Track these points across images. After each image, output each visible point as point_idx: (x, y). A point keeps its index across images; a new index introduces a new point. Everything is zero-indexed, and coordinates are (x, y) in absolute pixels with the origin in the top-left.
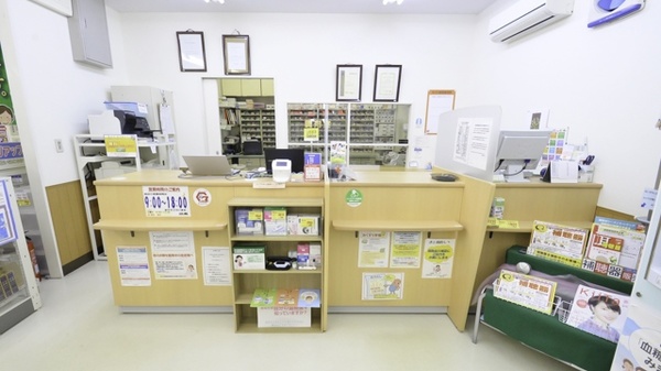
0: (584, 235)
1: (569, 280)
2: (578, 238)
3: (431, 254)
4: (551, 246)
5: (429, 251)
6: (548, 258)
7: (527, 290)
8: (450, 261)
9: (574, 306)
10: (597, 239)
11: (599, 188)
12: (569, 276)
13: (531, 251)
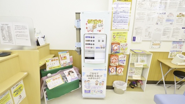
0: (58, 58)
1: (60, 72)
2: (57, 60)
3: (16, 93)
4: (52, 65)
5: (14, 92)
6: (53, 69)
7: (56, 81)
8: (24, 90)
9: (67, 77)
10: (61, 58)
11: (49, 45)
12: (60, 71)
13: (48, 69)
